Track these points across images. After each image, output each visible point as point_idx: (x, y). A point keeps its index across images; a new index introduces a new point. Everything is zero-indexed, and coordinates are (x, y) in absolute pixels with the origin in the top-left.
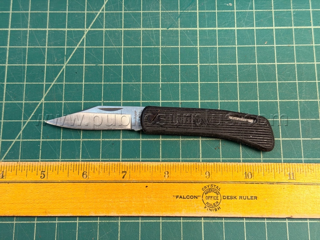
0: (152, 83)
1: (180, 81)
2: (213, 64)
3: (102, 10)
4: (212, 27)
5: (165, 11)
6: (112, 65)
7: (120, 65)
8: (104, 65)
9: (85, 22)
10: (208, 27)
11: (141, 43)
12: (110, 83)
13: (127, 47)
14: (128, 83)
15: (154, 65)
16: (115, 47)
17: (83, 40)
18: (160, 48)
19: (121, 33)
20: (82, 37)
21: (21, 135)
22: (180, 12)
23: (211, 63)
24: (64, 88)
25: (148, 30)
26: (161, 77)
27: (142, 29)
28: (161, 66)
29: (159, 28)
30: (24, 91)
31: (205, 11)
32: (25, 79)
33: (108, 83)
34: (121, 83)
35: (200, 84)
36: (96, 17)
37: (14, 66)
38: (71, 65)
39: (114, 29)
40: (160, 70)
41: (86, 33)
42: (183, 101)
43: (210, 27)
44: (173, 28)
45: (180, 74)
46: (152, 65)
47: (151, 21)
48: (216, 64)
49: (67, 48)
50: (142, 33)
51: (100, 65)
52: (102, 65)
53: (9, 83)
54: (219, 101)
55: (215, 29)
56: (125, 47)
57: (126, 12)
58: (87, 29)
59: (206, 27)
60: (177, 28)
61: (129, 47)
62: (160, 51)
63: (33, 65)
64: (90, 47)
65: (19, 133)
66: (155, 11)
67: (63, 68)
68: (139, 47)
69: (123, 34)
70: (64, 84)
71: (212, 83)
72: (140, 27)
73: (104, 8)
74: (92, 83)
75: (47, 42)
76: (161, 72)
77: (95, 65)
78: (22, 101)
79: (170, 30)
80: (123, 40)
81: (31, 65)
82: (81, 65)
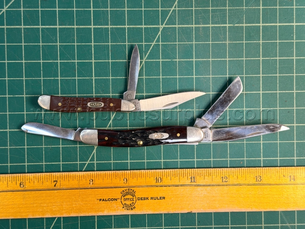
0: (220, 76)
1: (244, 74)
2: (274, 58)
3: (175, 7)
4: (274, 23)
5: (231, 8)
6: (185, 60)
7: (192, 60)
8: (179, 60)
9: (160, 19)
10: (270, 23)
11: (211, 39)
12: (184, 77)
13: (198, 43)
14: (199, 76)
15: (221, 59)
16: (188, 43)
17: (159, 36)
18: (227, 44)
19: (193, 29)
20: (158, 34)
21: (112, 123)
22: (245, 9)
23: (272, 57)
24: (144, 82)
25: (216, 27)
26: (228, 71)
27: (211, 25)
28: (228, 60)
29: (226, 24)
30: (110, 84)
31: (268, 7)
32: (111, 74)
33: (182, 77)
34: (193, 77)
35: (262, 76)
36: (169, 14)
37: (99, 62)
38: (149, 60)
39: (186, 26)
40: (228, 64)
41: (161, 30)
42: (247, 92)
43: (272, 23)
44: (239, 24)
45: (244, 68)
46: (220, 59)
47: (219, 18)
48: (276, 58)
49: (145, 44)
50: (211, 29)
51: (174, 60)
52: (176, 60)
53: (97, 78)
54: (278, 92)
55: (276, 24)
56: (196, 43)
57: (196, 9)
58: (161, 26)
59: (268, 23)
60: (242, 24)
61: (199, 43)
62: (227, 46)
63: (116, 61)
64: (165, 43)
65: (109, 122)
66: (223, 8)
67: (143, 63)
68: (208, 43)
69: (194, 30)
70: (144, 78)
71: (272, 75)
72: (209, 24)
73: (176, 5)
74: (168, 77)
75: (127, 39)
76: (228, 66)
77: (170, 60)
78: (110, 94)
79: (236, 26)
80: (194, 36)
81: (115, 61)
82: (158, 60)
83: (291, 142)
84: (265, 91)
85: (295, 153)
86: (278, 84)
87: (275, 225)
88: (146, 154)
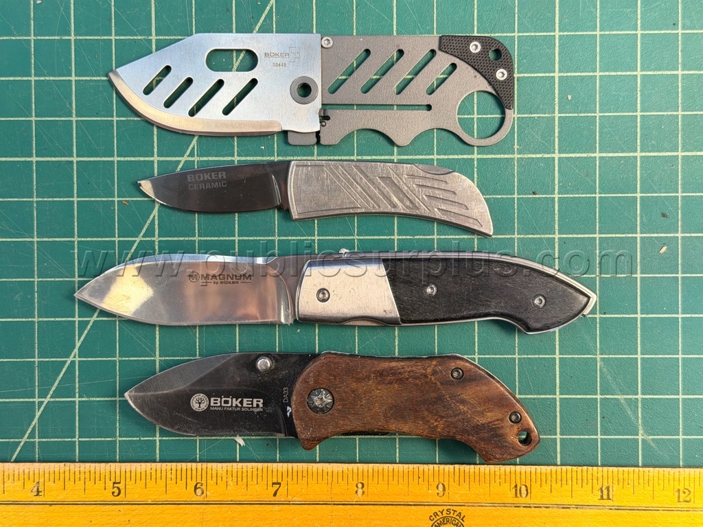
1: (516, 30)
21: (196, 147)
35: (560, 36)
40: (476, 7)
42: (522, 75)
45: (516, 15)
54: (598, 74)
65: (190, 144)
71: (585, 33)
83: (629, 195)
84: (567, 72)
85: (638, 222)
86: (598, 55)
87: (588, 396)
88: (276, 223)
